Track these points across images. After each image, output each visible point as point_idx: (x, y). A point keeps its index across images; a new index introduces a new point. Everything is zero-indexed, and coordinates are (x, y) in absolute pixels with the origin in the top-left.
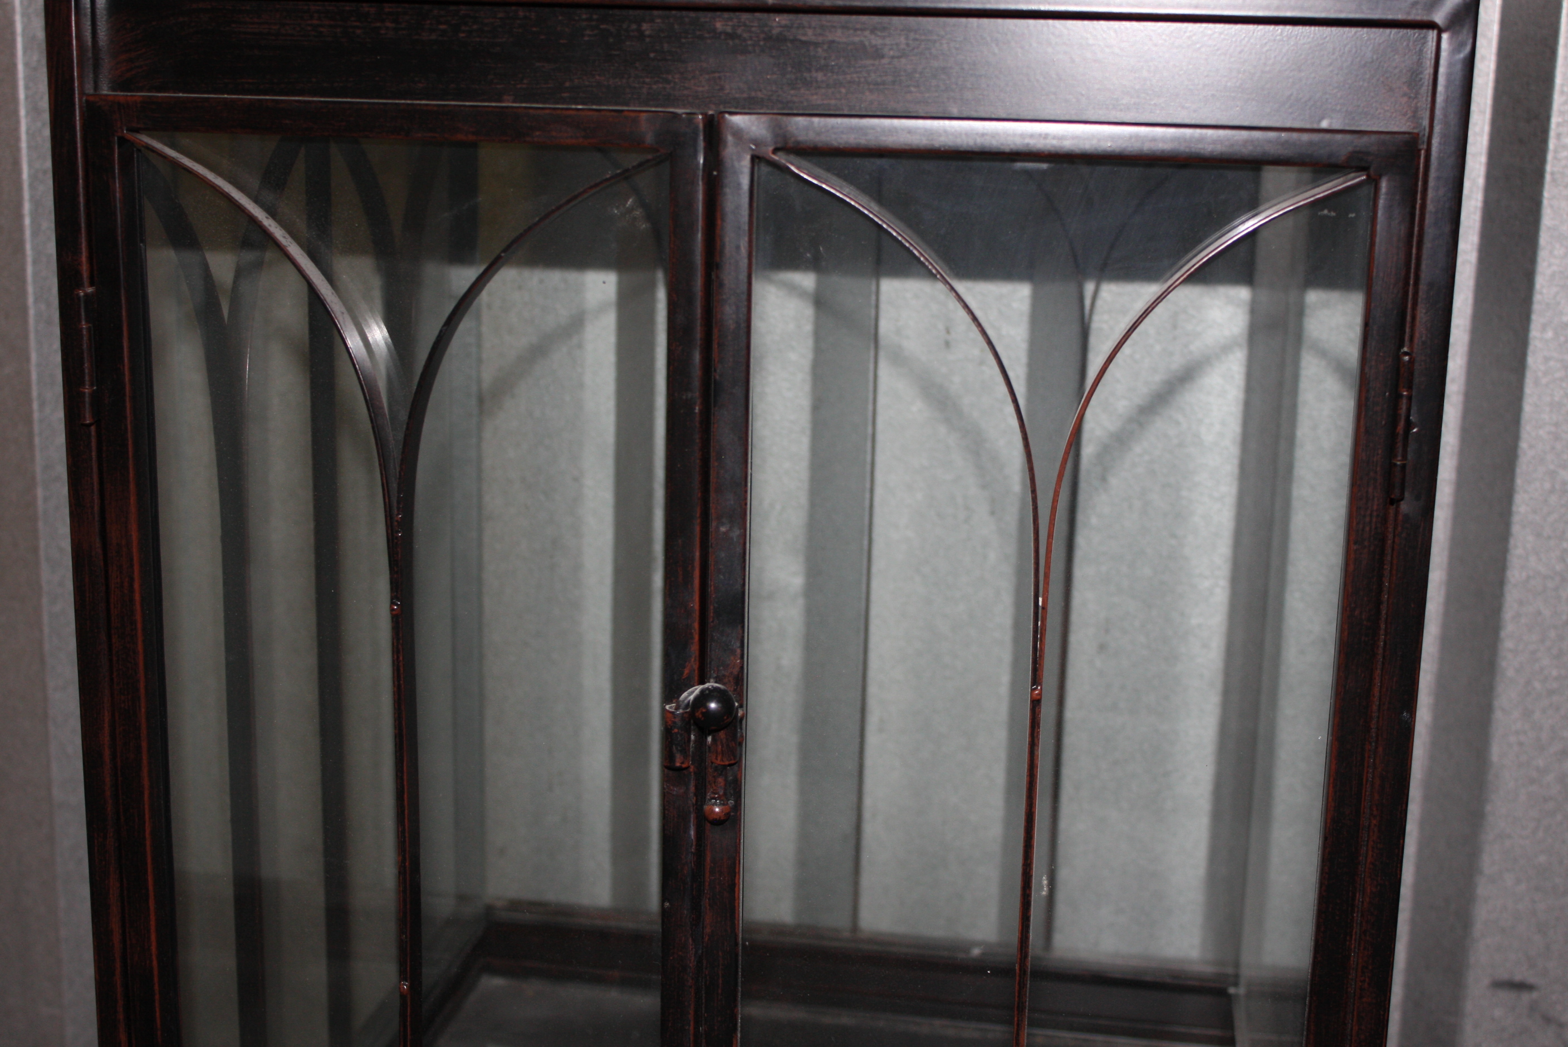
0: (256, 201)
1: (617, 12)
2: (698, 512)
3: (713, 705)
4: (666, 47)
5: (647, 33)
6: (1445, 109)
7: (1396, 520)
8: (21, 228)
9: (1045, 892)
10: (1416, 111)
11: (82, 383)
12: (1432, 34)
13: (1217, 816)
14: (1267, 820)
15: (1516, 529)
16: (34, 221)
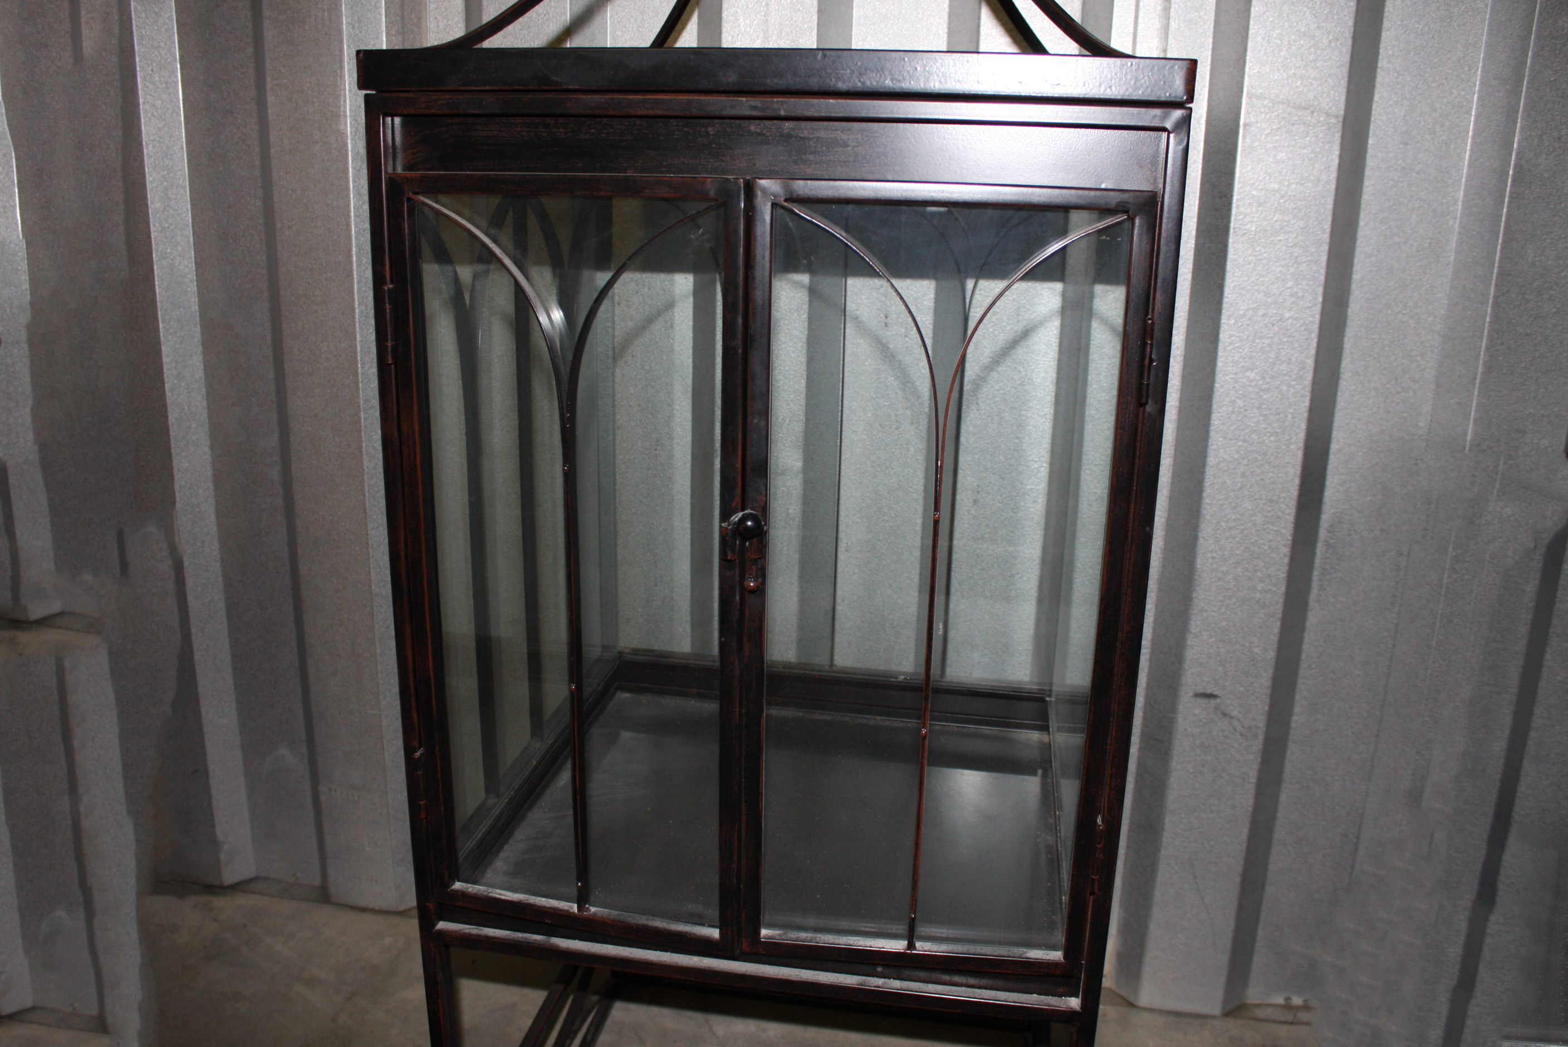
0: (486, 234)
1: (693, 121)
2: (740, 412)
3: (749, 523)
4: (722, 141)
5: (711, 133)
6: (1172, 177)
7: (1143, 416)
8: (351, 263)
9: (941, 632)
10: (1155, 180)
11: (387, 340)
12: (1165, 135)
13: (1040, 601)
14: (1069, 603)
15: (1212, 434)
16: (357, 258)
